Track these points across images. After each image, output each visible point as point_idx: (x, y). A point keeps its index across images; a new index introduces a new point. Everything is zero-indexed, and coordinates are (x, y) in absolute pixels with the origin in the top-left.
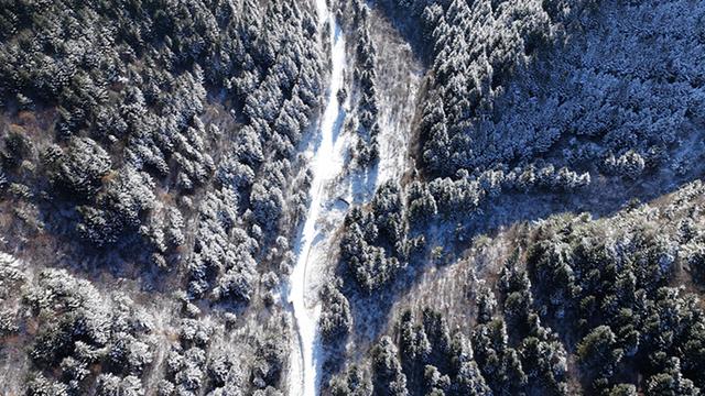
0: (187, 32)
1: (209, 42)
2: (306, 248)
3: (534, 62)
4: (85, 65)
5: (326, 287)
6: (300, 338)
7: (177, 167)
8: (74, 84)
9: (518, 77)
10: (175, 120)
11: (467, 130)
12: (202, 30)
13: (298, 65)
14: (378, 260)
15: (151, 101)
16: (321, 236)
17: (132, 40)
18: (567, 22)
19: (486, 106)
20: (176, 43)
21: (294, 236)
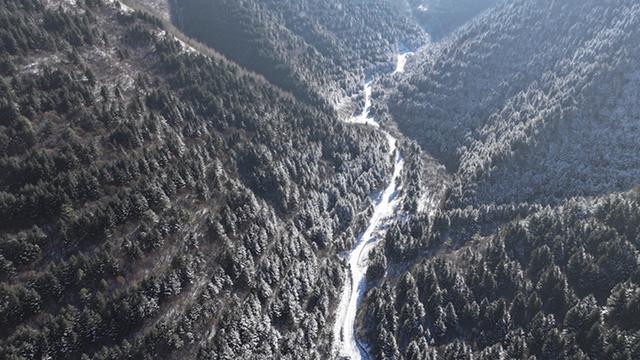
0: (318, 127)
1: (328, 134)
2: (362, 244)
3: (516, 155)
4: (270, 122)
5: (374, 250)
6: (352, 280)
7: (301, 175)
8: (265, 127)
9: (506, 162)
10: (305, 156)
11: (473, 187)
12: (326, 129)
13: (374, 160)
14: (409, 240)
15: (295, 146)
16: (374, 240)
17: (293, 123)
18: (536, 136)
19: (486, 175)
20: (312, 130)
21: (358, 234)
